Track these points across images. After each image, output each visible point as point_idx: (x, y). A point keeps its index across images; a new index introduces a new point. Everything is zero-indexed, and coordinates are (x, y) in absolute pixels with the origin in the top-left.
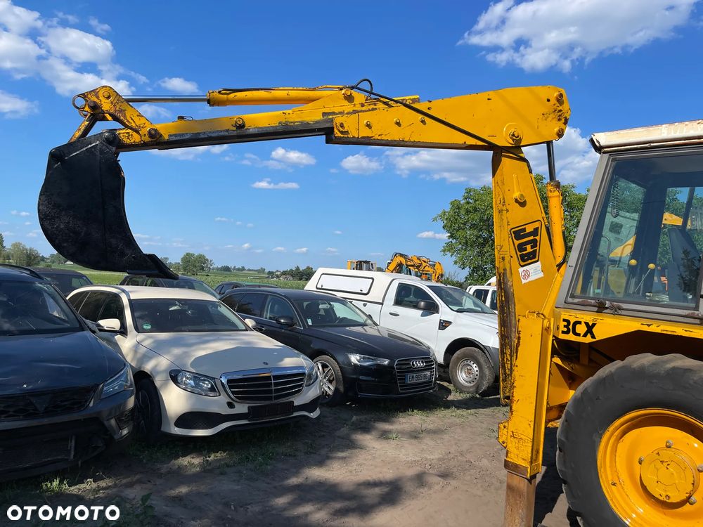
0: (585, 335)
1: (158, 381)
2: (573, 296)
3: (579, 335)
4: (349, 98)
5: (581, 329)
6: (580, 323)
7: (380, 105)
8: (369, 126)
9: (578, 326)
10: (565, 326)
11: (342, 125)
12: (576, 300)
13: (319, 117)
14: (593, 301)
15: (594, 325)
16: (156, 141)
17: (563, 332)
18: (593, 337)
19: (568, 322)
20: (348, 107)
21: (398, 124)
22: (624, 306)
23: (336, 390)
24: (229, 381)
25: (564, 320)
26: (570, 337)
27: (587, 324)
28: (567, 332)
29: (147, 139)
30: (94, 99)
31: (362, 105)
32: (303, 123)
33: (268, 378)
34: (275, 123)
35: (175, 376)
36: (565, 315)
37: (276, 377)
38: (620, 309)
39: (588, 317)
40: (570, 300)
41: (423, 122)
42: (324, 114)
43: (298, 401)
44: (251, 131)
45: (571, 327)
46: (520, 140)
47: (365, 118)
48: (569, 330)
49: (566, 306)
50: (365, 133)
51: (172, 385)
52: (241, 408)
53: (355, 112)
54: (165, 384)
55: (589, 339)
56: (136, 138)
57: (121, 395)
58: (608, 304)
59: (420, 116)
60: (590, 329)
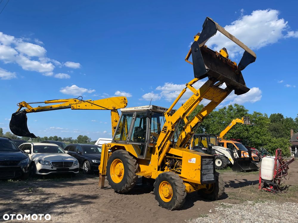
1: (36, 163)
4: (75, 101)
5: (110, 146)
7: (82, 102)
8: (79, 106)
11: (73, 107)
13: (68, 105)
16: (33, 111)
20: (75, 103)
21: (86, 106)
22: (119, 141)
23: (89, 169)
24: (52, 162)
26: (108, 147)
29: (31, 111)
30: (21, 104)
31: (78, 102)
32: (65, 106)
33: (63, 162)
34: (59, 107)
35: (39, 161)
37: (64, 162)
39: (110, 144)
40: (113, 141)
41: (92, 105)
42: (69, 104)
43: (70, 168)
44: (54, 108)
46: (115, 108)
47: (78, 105)
50: (78, 108)
51: (39, 163)
52: (55, 169)
53: (76, 103)
54: (37, 163)
55: (110, 148)
56: (29, 111)
57: (26, 164)
58: (117, 141)
59: (91, 104)
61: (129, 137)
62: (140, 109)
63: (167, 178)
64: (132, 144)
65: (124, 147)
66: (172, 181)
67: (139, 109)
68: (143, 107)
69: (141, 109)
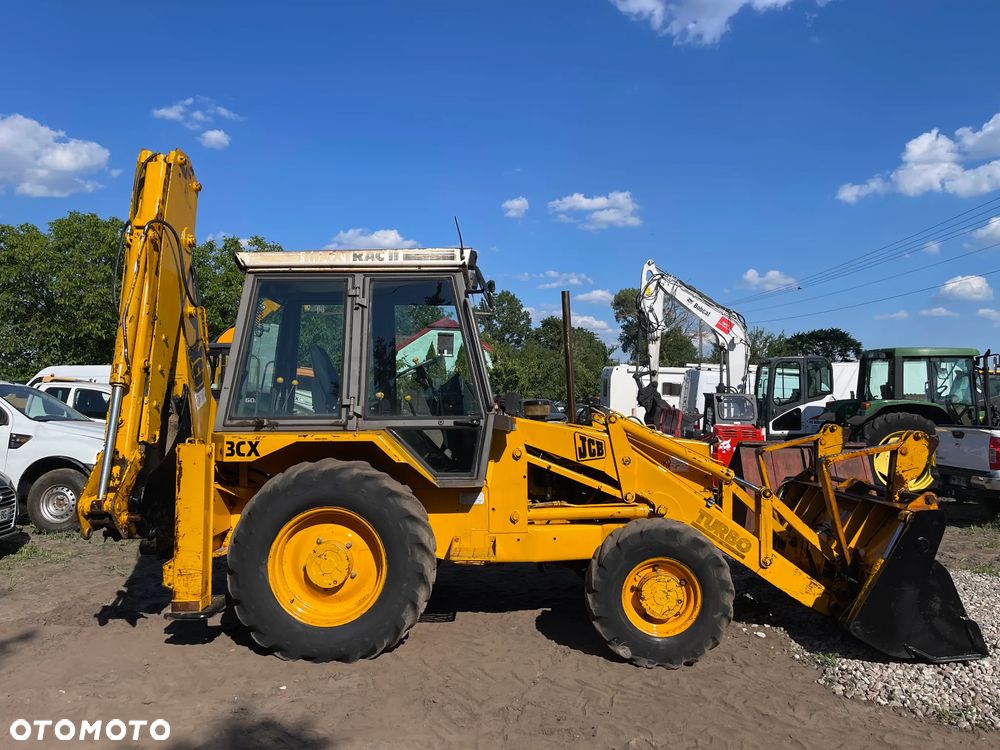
0: (249, 454)
2: (231, 419)
3: (243, 455)
5: (245, 449)
6: (244, 443)
9: (242, 447)
10: (229, 449)
12: (235, 422)
14: (251, 421)
15: (257, 443)
17: (228, 455)
18: (257, 454)
19: (232, 444)
22: (280, 422)
25: (228, 443)
26: (236, 458)
27: (250, 443)
28: (232, 454)
36: (228, 438)
38: (277, 425)
39: (251, 437)
40: (228, 422)
45: (235, 449)
48: (233, 451)
49: (225, 429)
55: (253, 458)
58: (266, 422)
60: (254, 447)
61: (354, 392)
62: (393, 262)
63: (676, 545)
64: (389, 428)
65: (371, 445)
66: (702, 554)
67: (386, 262)
68: (413, 252)
69: (401, 261)
